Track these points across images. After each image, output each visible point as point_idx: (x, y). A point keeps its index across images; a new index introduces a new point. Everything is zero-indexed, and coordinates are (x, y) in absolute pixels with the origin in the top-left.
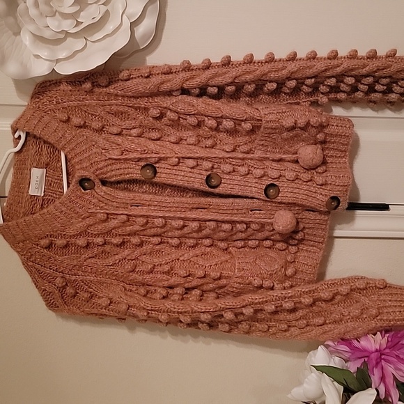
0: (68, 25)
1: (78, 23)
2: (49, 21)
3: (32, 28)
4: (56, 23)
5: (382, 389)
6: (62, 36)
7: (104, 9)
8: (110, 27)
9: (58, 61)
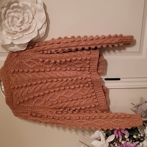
0: (18, 29)
1: (21, 29)
2: (12, 28)
3: (6, 29)
4: (14, 29)
5: (117, 136)
6: (16, 32)
7: (29, 25)
8: (31, 31)
9: (14, 40)
